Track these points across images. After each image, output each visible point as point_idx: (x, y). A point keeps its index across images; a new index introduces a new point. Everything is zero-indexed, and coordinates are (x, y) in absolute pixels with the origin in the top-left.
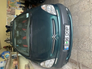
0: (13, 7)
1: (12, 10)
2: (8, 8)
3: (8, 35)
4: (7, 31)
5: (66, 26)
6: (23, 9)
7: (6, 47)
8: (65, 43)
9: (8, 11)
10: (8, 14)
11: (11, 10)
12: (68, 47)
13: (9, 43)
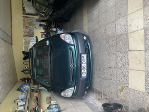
0: (31, 27)
1: (30, 30)
2: (25, 28)
3: (26, 63)
4: (24, 59)
5: (82, 55)
6: (43, 29)
7: (23, 80)
8: (83, 71)
9: (25, 32)
10: (25, 36)
11: (28, 30)
12: (85, 75)
13: (27, 74)
